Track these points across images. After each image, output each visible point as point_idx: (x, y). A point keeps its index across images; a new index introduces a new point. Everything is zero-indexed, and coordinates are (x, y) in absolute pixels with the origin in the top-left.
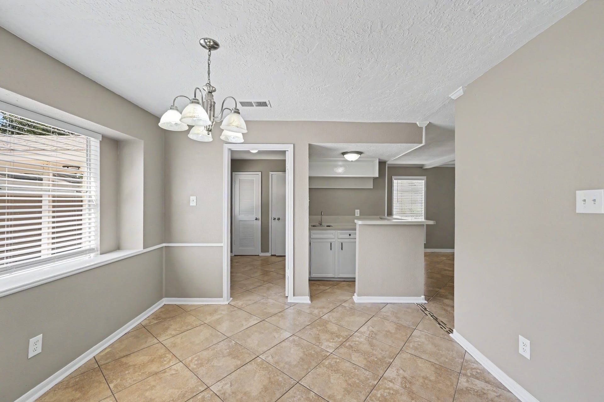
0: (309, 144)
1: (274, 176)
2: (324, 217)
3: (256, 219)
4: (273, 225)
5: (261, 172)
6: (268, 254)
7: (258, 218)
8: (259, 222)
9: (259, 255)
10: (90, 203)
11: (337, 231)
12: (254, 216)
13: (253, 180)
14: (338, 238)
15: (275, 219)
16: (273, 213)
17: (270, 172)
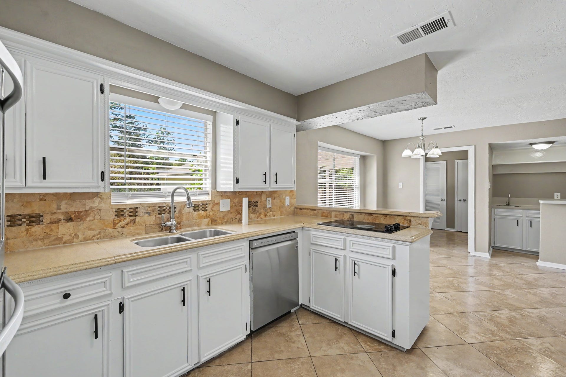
0: (489, 144)
1: (459, 163)
2: (511, 199)
3: (442, 200)
4: (458, 206)
5: (447, 161)
6: (454, 230)
7: (443, 199)
8: (445, 202)
9: (444, 230)
10: (356, 187)
11: (524, 211)
12: (440, 197)
13: (439, 168)
14: (526, 217)
15: (460, 200)
16: (458, 195)
17: (455, 161)
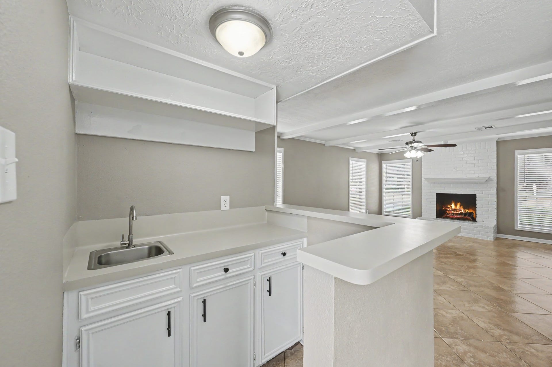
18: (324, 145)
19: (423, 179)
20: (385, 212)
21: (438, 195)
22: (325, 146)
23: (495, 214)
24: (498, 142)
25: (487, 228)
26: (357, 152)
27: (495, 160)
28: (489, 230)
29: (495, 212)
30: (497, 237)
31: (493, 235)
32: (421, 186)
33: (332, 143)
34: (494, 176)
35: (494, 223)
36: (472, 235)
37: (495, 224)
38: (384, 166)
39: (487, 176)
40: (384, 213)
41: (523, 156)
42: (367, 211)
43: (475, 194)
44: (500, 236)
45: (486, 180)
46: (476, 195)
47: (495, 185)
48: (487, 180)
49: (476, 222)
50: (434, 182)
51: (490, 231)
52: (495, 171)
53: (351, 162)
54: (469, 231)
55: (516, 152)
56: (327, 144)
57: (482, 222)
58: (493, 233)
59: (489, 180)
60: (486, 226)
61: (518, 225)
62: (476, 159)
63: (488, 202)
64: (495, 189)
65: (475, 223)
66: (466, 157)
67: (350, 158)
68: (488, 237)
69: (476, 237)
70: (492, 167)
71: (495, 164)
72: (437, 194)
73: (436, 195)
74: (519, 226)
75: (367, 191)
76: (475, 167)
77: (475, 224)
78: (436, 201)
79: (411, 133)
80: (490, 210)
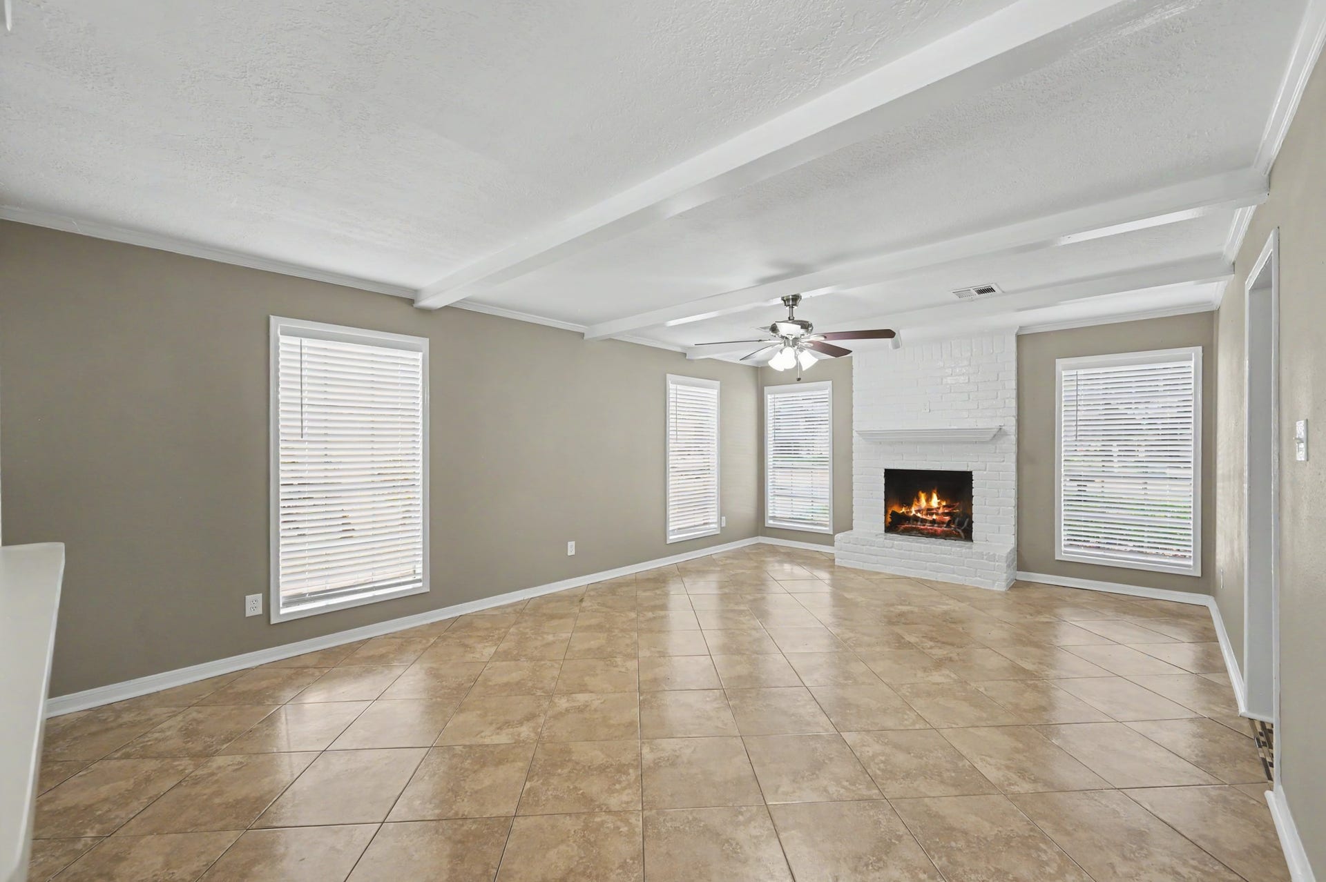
18: (582, 335)
19: (855, 434)
20: (774, 518)
21: (889, 474)
22: (585, 338)
23: (1013, 521)
24: (1020, 338)
25: (992, 558)
26: (691, 361)
27: (1013, 384)
28: (997, 564)
29: (1013, 516)
30: (1017, 579)
31: (1005, 578)
32: (852, 450)
33: (603, 330)
34: (1011, 425)
35: (1011, 542)
36: (960, 577)
37: (1013, 546)
38: (769, 398)
39: (995, 424)
40: (771, 522)
41: (1074, 372)
42: (724, 518)
43: (968, 470)
44: (1023, 576)
45: (994, 433)
46: (971, 472)
47: (1014, 448)
48: (995, 435)
49: (972, 541)
50: (878, 439)
51: (998, 566)
52: (1014, 412)
53: (671, 386)
54: (952, 567)
55: (1060, 363)
56: (593, 333)
57: (985, 543)
58: (1005, 570)
59: (1000, 433)
60: (991, 553)
61: (1063, 549)
62: (971, 381)
63: (996, 490)
64: (1013, 457)
65: (969, 544)
66: (948, 376)
67: (668, 375)
68: (994, 582)
69: (970, 581)
70: (1007, 401)
71: (1014, 394)
72: (887, 471)
73: (883, 475)
74: (1065, 551)
75: (723, 466)
76: (971, 400)
77: (971, 548)
78: (885, 489)
79: (783, 299)
80: (1001, 510)
